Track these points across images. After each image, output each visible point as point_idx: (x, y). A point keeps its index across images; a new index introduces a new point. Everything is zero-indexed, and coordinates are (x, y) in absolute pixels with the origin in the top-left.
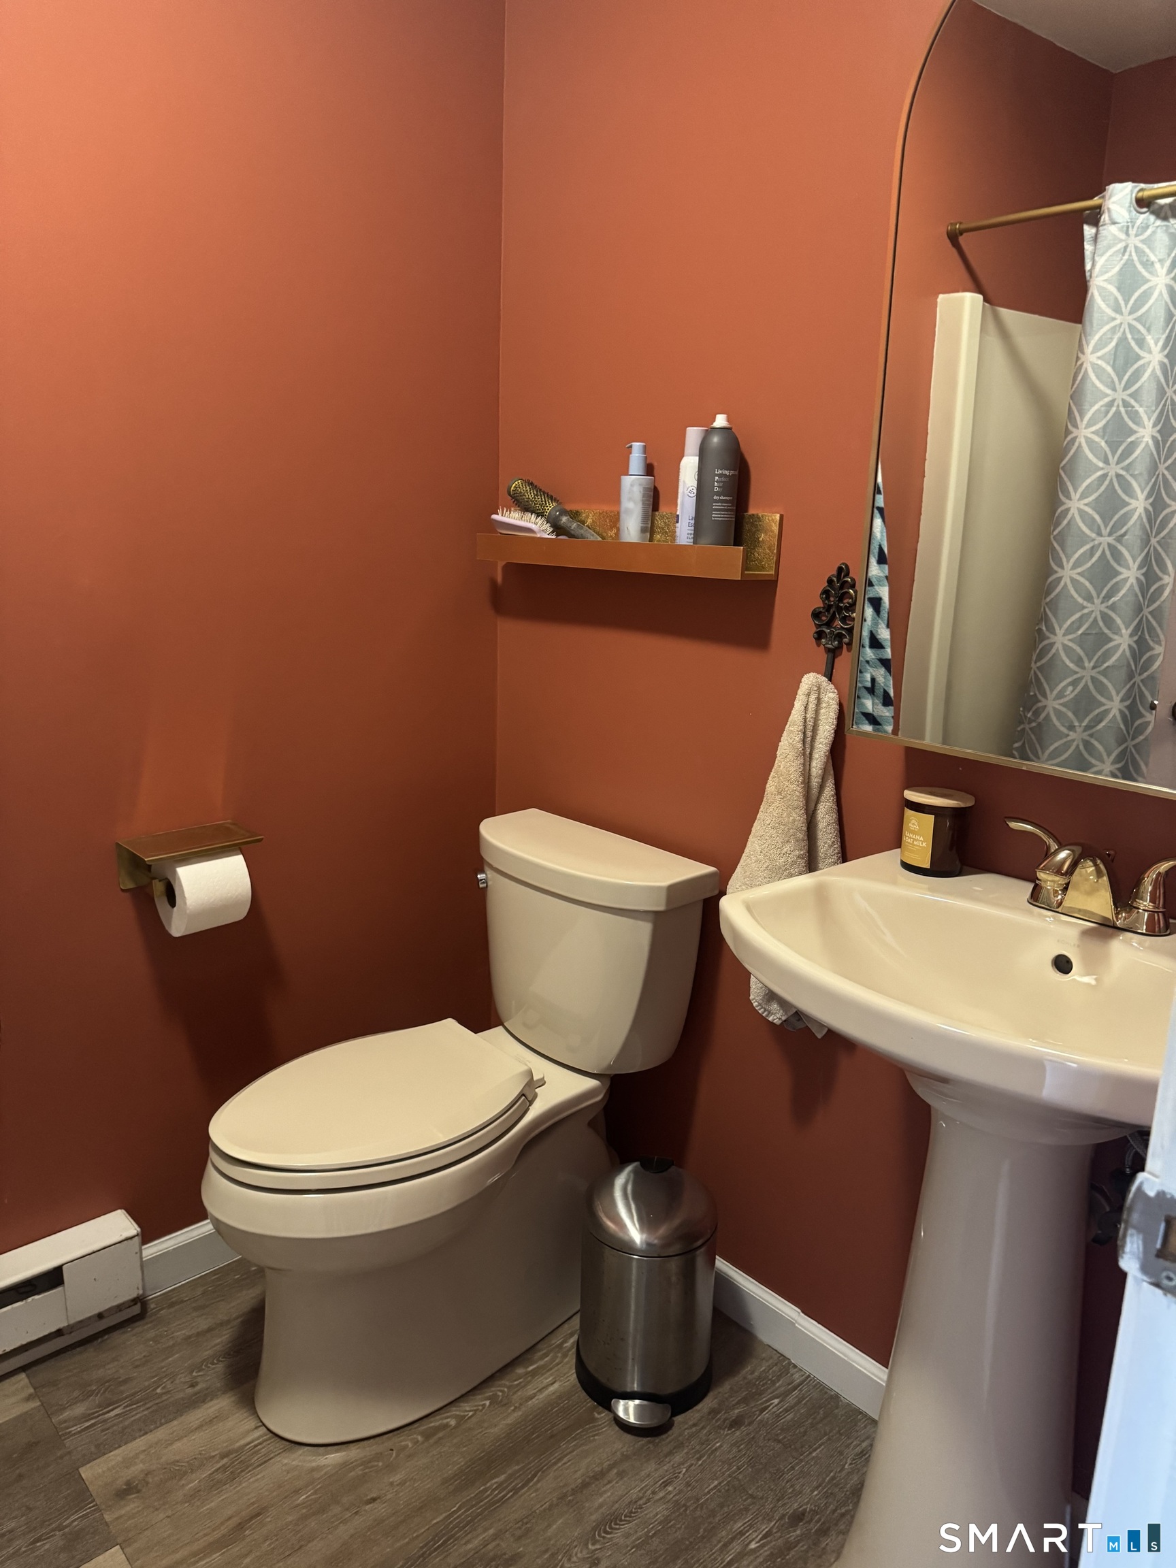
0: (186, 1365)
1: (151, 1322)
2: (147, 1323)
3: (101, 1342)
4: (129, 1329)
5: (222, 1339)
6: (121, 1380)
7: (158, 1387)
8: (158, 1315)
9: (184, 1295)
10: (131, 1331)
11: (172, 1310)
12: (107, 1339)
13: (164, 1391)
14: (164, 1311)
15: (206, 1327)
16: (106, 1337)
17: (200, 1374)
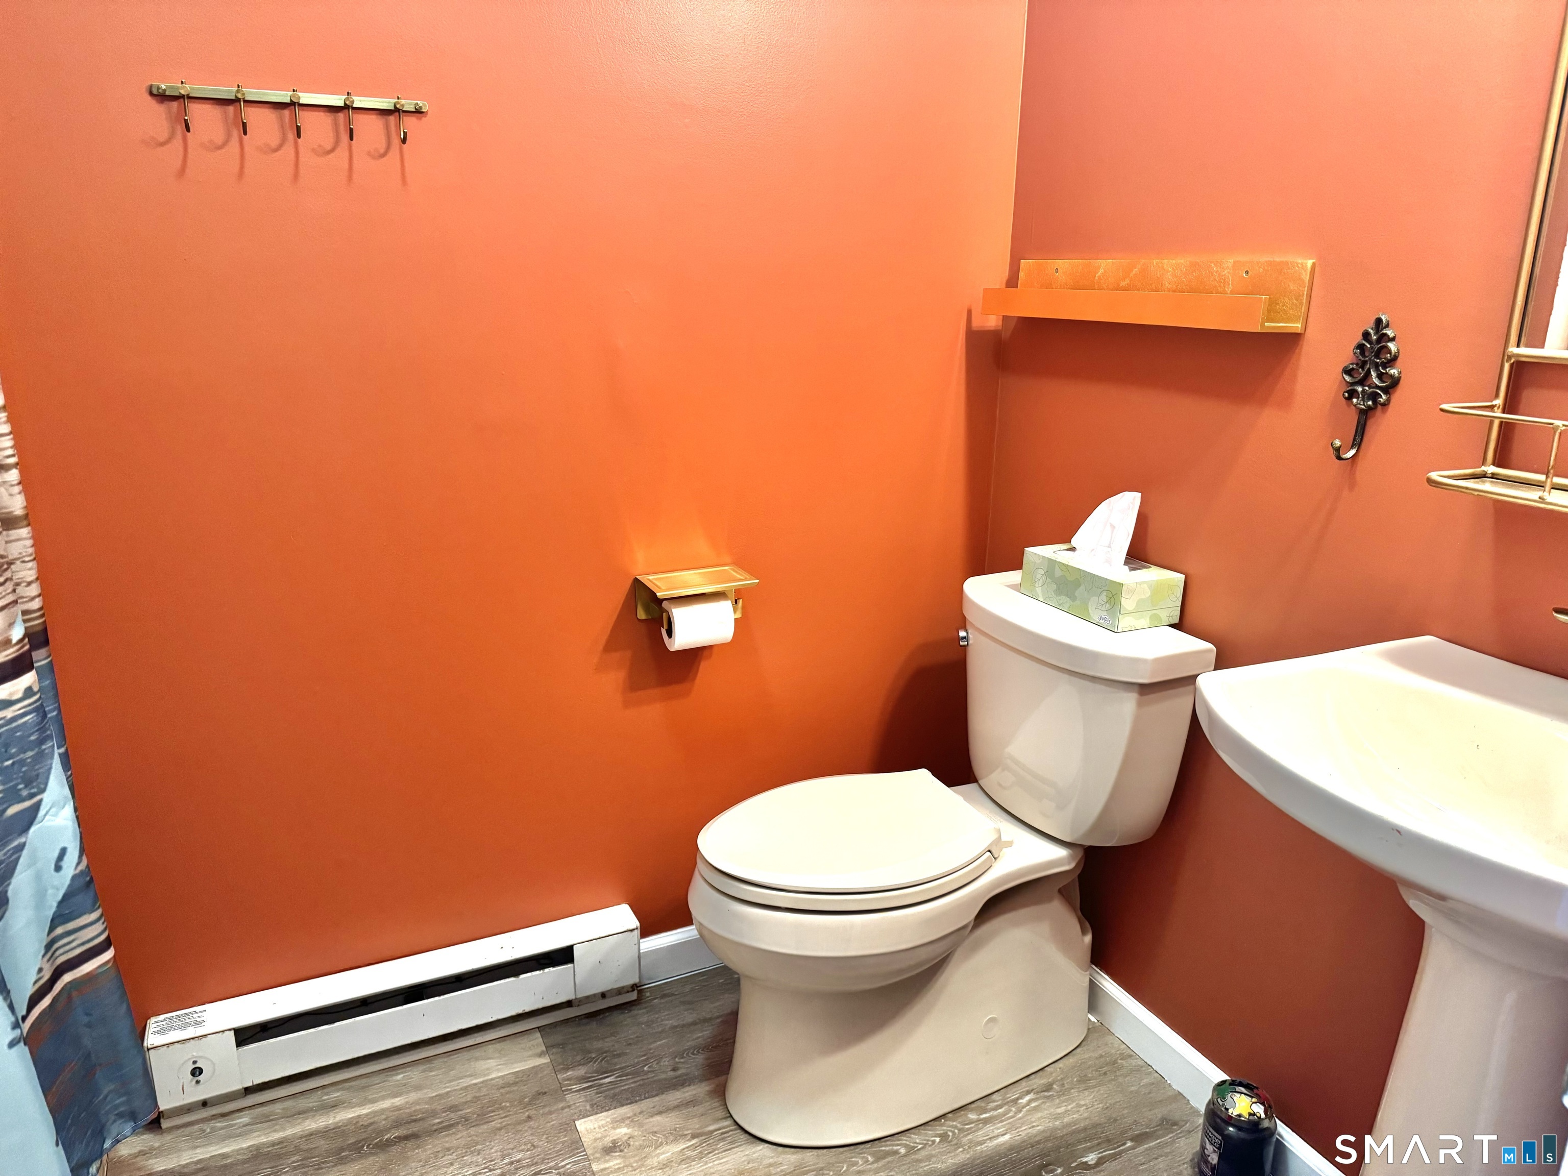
0: (671, 1050)
1: (645, 1008)
2: (640, 1009)
3: (602, 1018)
4: (626, 1011)
5: (703, 1034)
6: (615, 1053)
7: (645, 1066)
8: (652, 1003)
9: (674, 990)
10: (628, 1012)
11: (662, 1001)
12: (607, 1016)
13: (650, 1069)
14: (656, 1000)
15: (690, 1020)
16: (607, 1014)
17: (682, 1060)
